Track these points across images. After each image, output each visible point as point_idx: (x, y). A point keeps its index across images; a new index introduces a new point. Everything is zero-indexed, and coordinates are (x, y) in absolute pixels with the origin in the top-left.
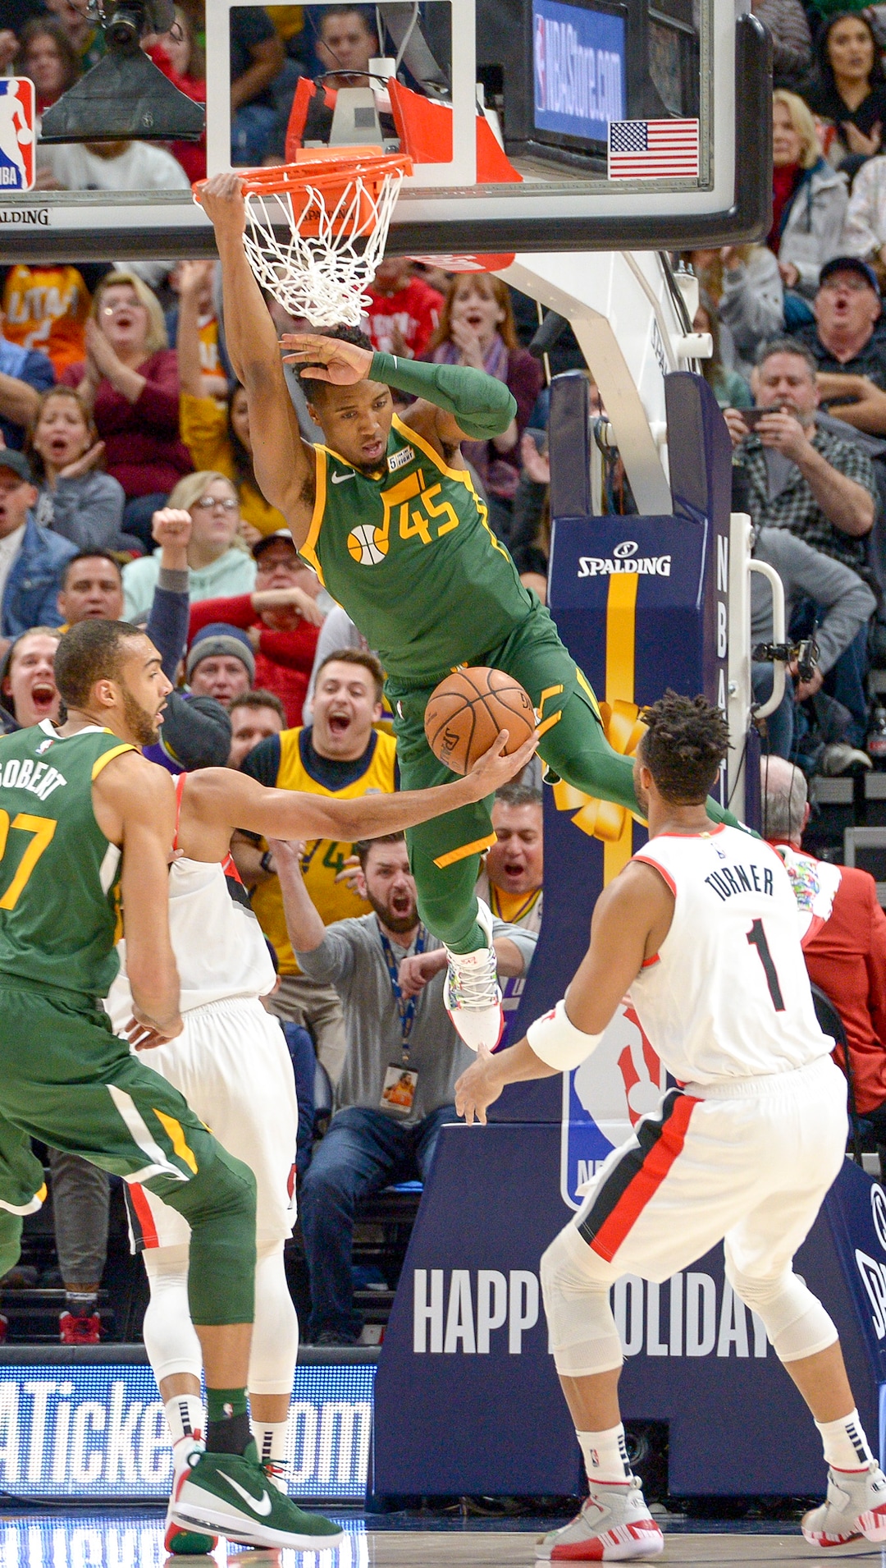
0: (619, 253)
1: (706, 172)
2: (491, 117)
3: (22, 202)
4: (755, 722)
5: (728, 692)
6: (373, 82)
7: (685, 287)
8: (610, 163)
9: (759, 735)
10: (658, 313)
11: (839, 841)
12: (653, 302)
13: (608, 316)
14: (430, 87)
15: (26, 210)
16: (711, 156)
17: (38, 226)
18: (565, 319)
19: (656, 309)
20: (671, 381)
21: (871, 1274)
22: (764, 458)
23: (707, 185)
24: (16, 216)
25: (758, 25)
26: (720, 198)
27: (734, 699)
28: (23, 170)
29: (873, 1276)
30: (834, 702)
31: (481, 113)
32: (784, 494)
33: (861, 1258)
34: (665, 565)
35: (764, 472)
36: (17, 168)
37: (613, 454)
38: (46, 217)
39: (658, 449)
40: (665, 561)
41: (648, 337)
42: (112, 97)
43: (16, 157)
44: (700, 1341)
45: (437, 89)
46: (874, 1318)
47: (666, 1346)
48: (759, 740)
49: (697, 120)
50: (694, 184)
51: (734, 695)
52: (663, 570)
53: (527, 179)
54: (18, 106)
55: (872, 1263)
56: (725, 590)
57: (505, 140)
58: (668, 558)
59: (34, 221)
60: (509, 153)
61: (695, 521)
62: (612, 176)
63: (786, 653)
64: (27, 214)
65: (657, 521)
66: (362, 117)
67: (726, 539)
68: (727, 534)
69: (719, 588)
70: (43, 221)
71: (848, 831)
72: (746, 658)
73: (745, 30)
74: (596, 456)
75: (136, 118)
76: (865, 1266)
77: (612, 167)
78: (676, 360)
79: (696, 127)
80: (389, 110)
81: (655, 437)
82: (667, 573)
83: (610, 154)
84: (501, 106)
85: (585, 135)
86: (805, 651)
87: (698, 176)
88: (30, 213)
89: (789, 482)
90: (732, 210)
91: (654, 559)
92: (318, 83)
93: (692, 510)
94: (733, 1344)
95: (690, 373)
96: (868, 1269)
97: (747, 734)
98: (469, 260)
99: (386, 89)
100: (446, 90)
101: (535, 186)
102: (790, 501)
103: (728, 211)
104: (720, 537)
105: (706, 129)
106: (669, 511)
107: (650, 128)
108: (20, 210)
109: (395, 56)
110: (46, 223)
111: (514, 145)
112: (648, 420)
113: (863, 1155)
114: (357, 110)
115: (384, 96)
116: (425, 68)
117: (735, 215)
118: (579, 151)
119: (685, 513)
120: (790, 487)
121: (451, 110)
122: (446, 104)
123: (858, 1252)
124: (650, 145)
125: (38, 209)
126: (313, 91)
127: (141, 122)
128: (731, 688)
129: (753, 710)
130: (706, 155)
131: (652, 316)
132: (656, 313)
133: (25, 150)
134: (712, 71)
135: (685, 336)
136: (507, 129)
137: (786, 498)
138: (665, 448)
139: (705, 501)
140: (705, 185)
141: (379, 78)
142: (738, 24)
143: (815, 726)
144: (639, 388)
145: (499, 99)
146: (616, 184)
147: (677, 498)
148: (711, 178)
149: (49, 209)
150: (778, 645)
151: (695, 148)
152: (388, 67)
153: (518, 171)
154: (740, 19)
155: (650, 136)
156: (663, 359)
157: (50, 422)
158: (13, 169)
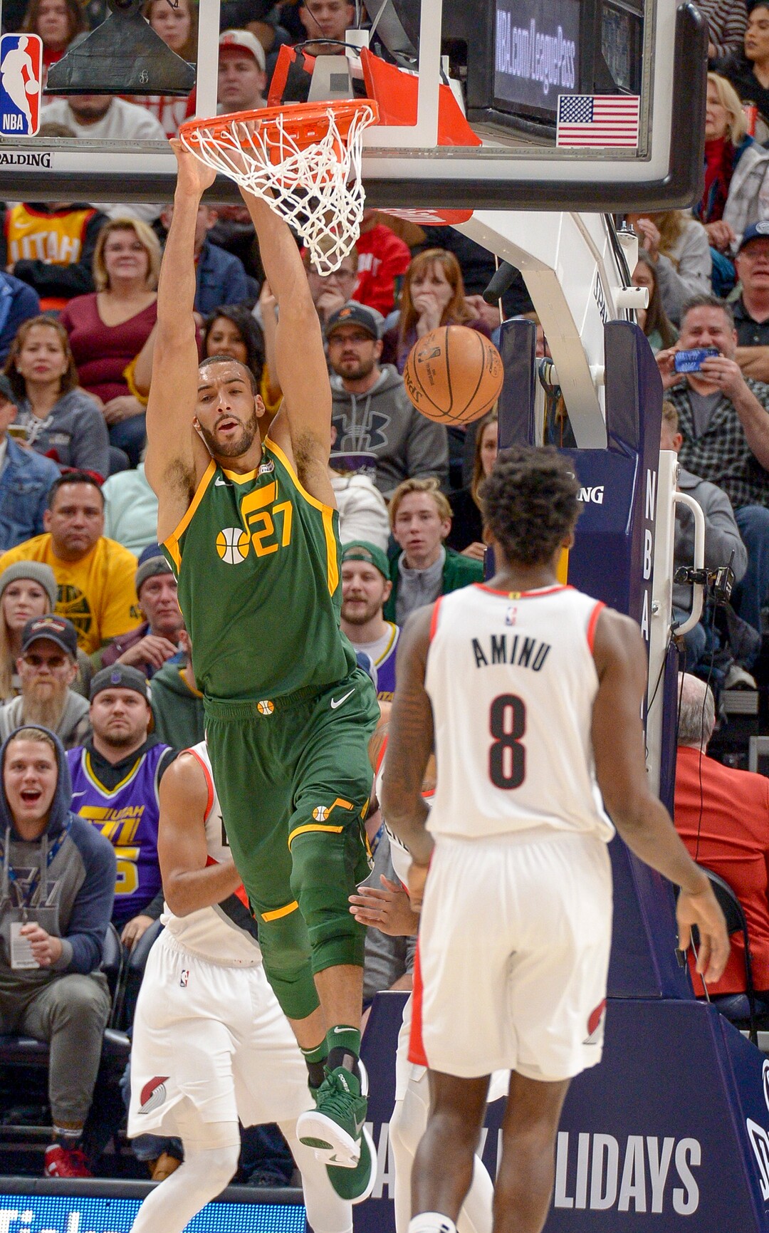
0: (568, 213)
1: (645, 144)
2: (455, 86)
3: (27, 147)
4: (674, 639)
5: (651, 611)
6: (348, 50)
7: (626, 244)
8: (559, 132)
9: (678, 650)
10: (601, 267)
11: (745, 748)
12: (597, 257)
13: (555, 269)
14: (400, 58)
15: (31, 153)
16: (650, 130)
17: (41, 168)
18: (517, 270)
19: (599, 263)
20: (610, 328)
21: (760, 1141)
22: (688, 400)
23: (645, 156)
24: (22, 158)
25: (697, 14)
26: (657, 168)
27: (656, 617)
28: (29, 117)
29: (761, 1143)
30: (745, 623)
31: (446, 83)
32: (707, 435)
33: (752, 1126)
34: (599, 494)
35: (690, 415)
36: (24, 115)
37: (556, 393)
38: (48, 161)
39: (597, 389)
40: (599, 491)
41: (591, 288)
42: (113, 55)
43: (24, 105)
44: (603, 1196)
45: (407, 59)
46: (761, 1181)
47: (572, 1199)
48: (677, 656)
49: (639, 97)
50: (633, 154)
51: (656, 614)
52: (597, 499)
53: (486, 144)
54: (28, 60)
55: (761, 1132)
56: (652, 519)
57: (467, 107)
58: (602, 488)
59: (38, 164)
60: (470, 119)
61: (627, 456)
62: (560, 144)
63: (705, 577)
64: (31, 157)
65: (593, 454)
66: (337, 83)
67: (654, 473)
68: (655, 468)
69: (647, 517)
70: (46, 164)
71: (753, 739)
72: (669, 580)
73: (684, 18)
74: (541, 394)
75: (134, 75)
76: (755, 1134)
77: (560, 136)
78: (616, 310)
79: (637, 103)
80: (361, 76)
81: (594, 379)
82: (600, 501)
83: (559, 125)
84: (464, 76)
85: (540, 105)
86: (722, 577)
87: (637, 147)
88: (34, 156)
89: (712, 424)
90: (667, 179)
91: (589, 489)
92: (298, 50)
93: (624, 445)
94: (632, 1200)
95: (627, 321)
96: (757, 1137)
97: (667, 649)
98: (431, 214)
99: (359, 57)
100: (415, 60)
101: (491, 151)
102: (713, 443)
103: (662, 180)
104: (649, 471)
105: (646, 105)
106: (605, 447)
107: (596, 102)
108: (25, 154)
109: (369, 28)
110: (48, 166)
111: (476, 111)
112: (588, 364)
113: (758, 1032)
114: (332, 75)
115: (357, 63)
116: (397, 41)
117: (669, 183)
118: (533, 119)
119: (620, 449)
120: (712, 429)
121: (417, 79)
122: (414, 73)
123: (749, 1121)
124: (595, 118)
125: (42, 153)
126: (293, 57)
127: (138, 78)
128: (654, 607)
129: (674, 627)
130: (645, 129)
131: (596, 270)
132: (599, 268)
133: (32, 99)
134: (654, 53)
135: (624, 289)
136: (469, 96)
137: (709, 440)
138: (603, 388)
139: (638, 438)
140: (643, 155)
141: (354, 47)
142: (679, 13)
143: (727, 643)
144: (581, 334)
145: (463, 70)
146: (564, 152)
147: (610, 434)
148: (649, 150)
149: (51, 153)
150: (698, 570)
151: (635, 122)
152: (362, 38)
153: (477, 135)
154: (681, 8)
155: (595, 110)
156: (604, 308)
157: (33, 350)
158: (20, 116)
